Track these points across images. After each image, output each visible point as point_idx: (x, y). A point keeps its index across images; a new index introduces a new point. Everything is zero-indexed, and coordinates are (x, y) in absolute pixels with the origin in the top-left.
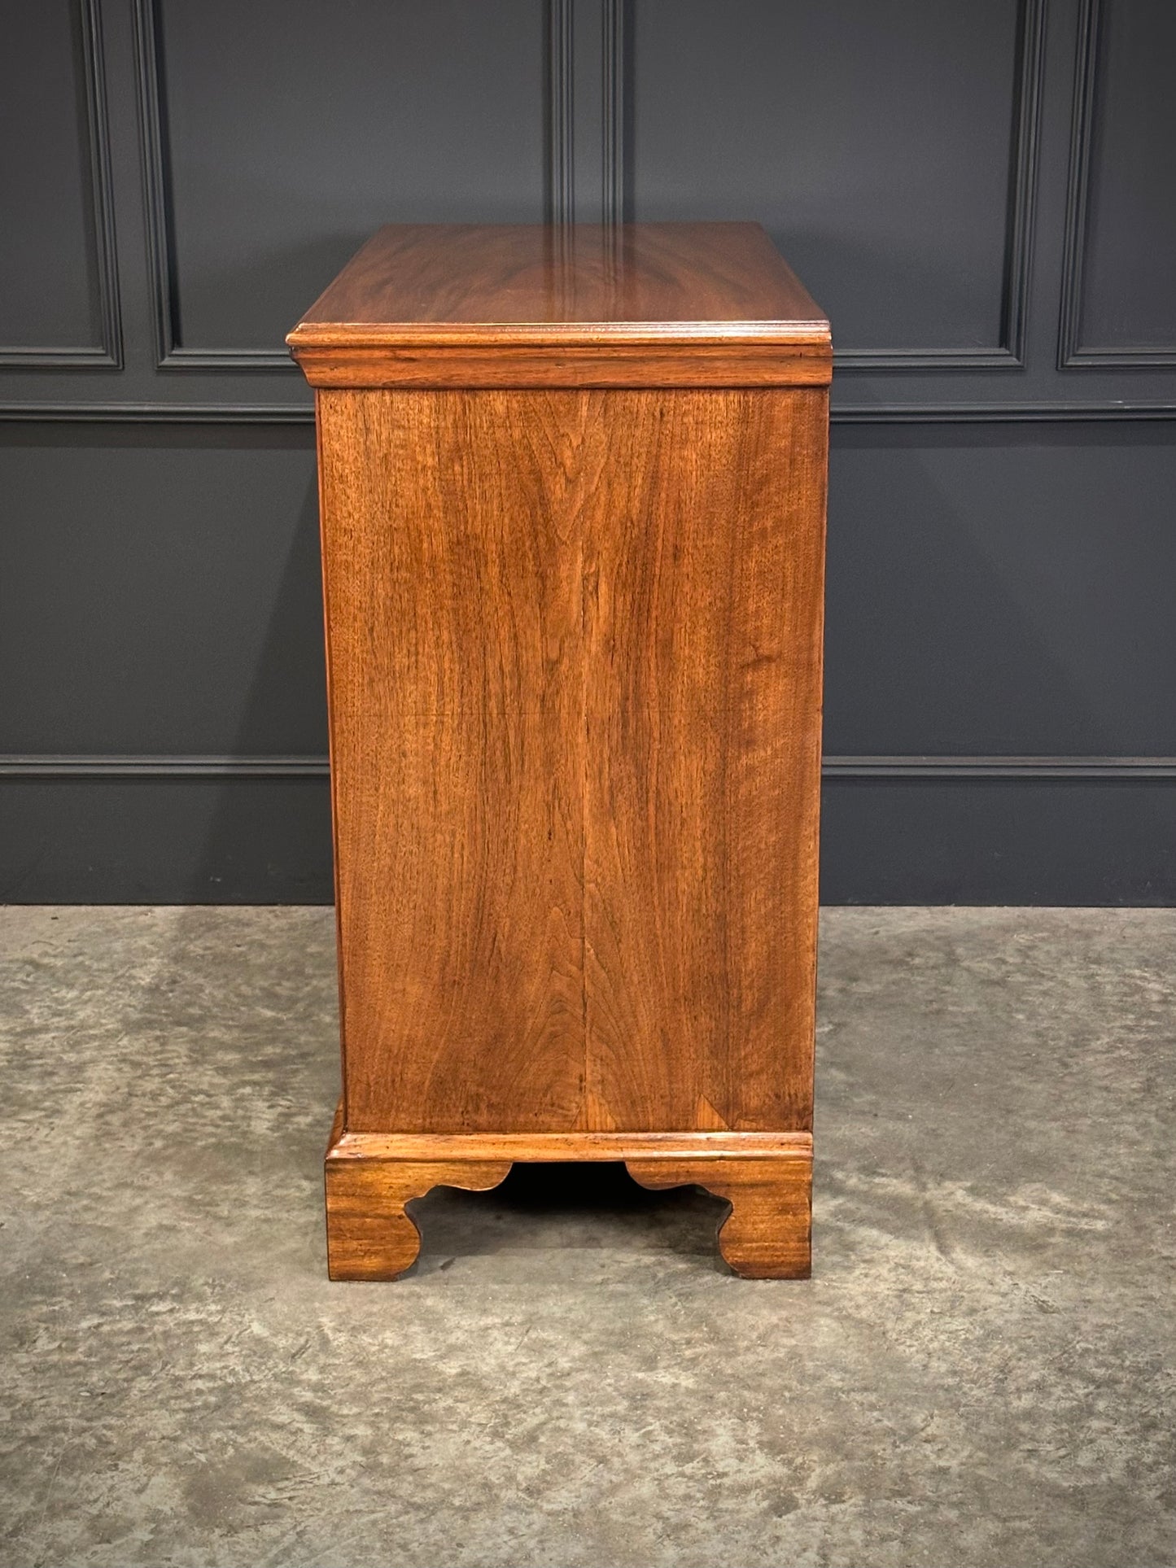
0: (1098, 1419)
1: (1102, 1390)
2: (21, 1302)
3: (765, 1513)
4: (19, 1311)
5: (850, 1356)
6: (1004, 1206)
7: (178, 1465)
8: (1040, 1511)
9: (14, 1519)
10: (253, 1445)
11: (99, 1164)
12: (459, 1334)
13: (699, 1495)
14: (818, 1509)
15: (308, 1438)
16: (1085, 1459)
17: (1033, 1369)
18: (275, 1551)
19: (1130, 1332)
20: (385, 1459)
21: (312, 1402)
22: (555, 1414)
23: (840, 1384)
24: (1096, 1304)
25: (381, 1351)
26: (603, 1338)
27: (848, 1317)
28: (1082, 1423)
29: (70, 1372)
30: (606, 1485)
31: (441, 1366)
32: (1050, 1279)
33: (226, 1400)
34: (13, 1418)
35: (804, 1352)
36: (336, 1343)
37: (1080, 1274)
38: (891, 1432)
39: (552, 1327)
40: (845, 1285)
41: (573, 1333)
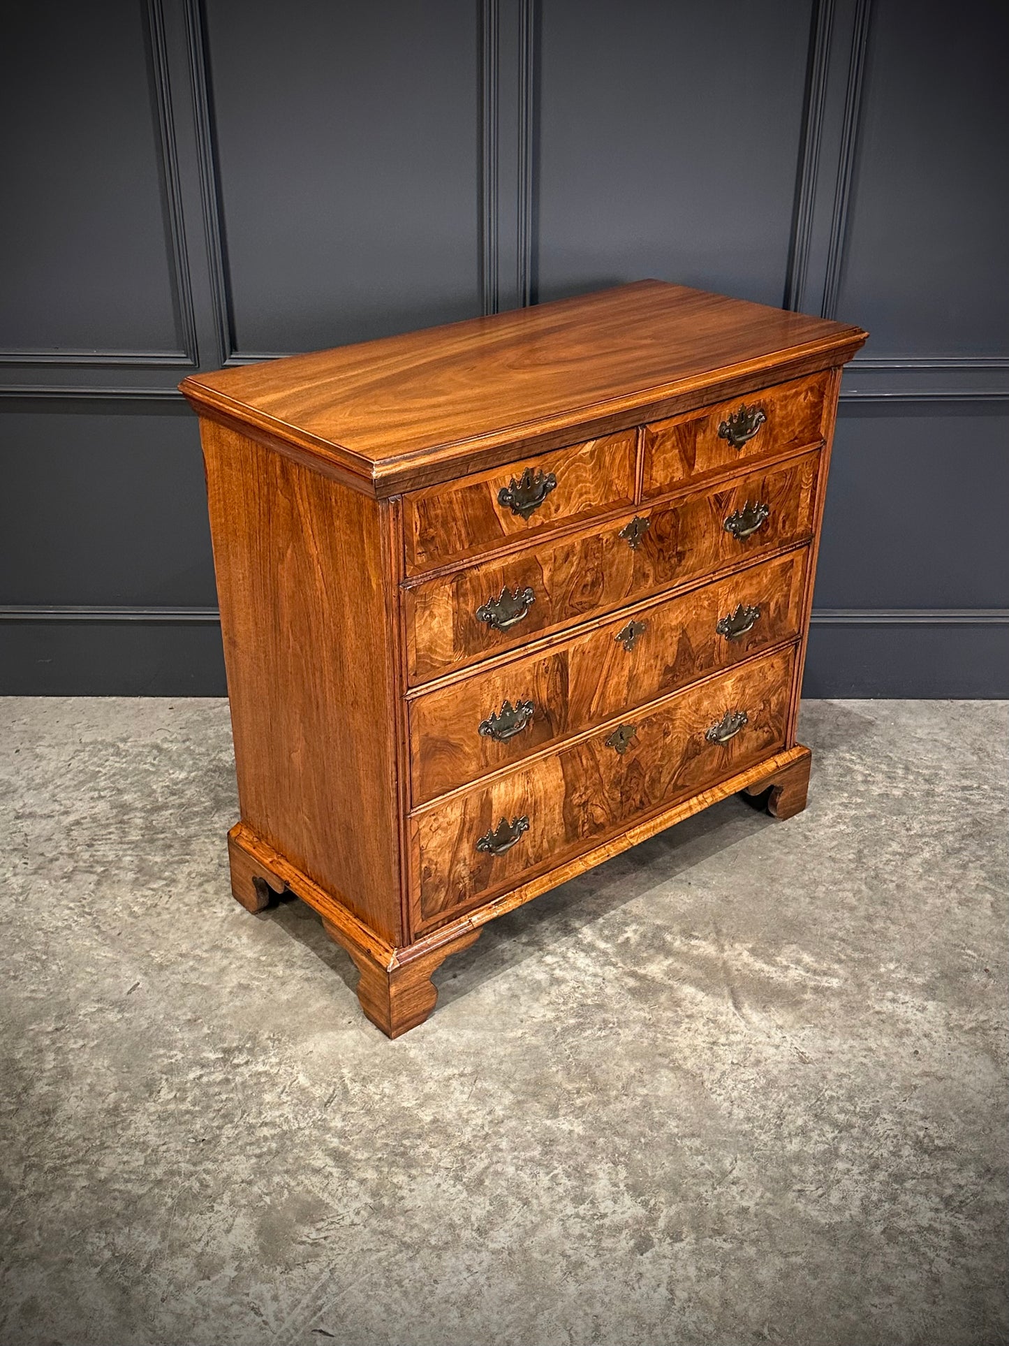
0: (842, 1160)
1: (844, 1133)
2: (150, 1056)
3: (632, 1251)
4: (149, 1064)
5: (682, 1104)
6: (774, 966)
7: (253, 1208)
8: (808, 1247)
9: (148, 1256)
10: (300, 1188)
11: (200, 929)
12: (431, 1084)
13: (589, 1235)
14: (666, 1248)
15: (335, 1180)
16: (835, 1198)
17: (799, 1115)
18: (316, 1288)
19: (859, 1080)
20: (386, 1202)
21: (338, 1148)
22: (495, 1159)
23: (676, 1130)
24: (835, 1055)
25: (381, 1099)
26: (524, 1088)
27: (679, 1068)
28: (831, 1165)
29: (183, 1120)
30: (530, 1226)
31: (421, 1115)
32: (806, 1032)
33: (283, 1146)
34: (146, 1163)
35: (652, 1100)
36: (352, 1092)
37: (824, 1028)
38: (710, 1175)
39: (490, 1077)
40: (676, 1039)
41: (504, 1083)
